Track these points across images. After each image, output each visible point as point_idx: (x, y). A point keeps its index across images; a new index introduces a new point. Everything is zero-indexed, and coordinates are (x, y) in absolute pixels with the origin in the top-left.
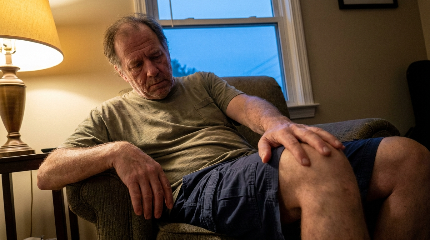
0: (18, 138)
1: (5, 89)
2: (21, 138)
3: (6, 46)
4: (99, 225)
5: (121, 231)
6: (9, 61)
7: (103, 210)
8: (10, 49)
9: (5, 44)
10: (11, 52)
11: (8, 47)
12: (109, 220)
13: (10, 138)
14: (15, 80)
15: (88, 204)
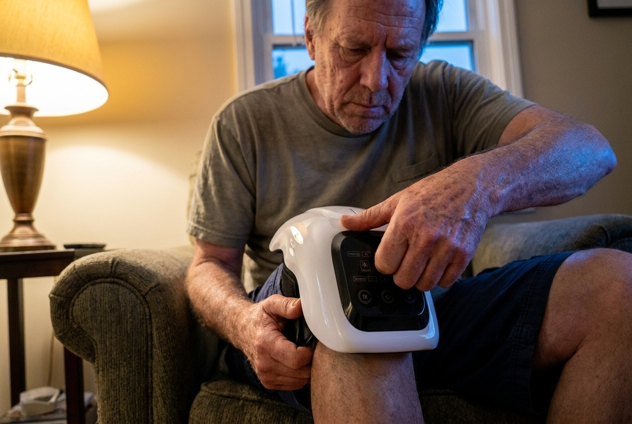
0: (29, 223)
1: (12, 142)
2: (36, 224)
3: (16, 72)
4: (98, 367)
5: (132, 380)
6: (22, 96)
7: (105, 342)
8: (23, 78)
9: (16, 69)
10: (25, 82)
11: (20, 74)
12: (114, 359)
13: (19, 223)
14: (29, 128)
15: (82, 329)
